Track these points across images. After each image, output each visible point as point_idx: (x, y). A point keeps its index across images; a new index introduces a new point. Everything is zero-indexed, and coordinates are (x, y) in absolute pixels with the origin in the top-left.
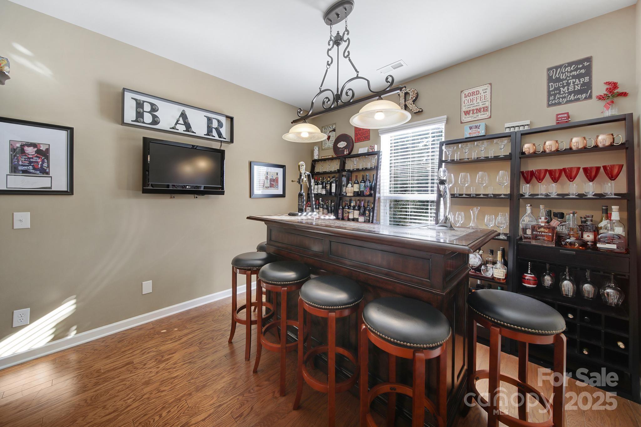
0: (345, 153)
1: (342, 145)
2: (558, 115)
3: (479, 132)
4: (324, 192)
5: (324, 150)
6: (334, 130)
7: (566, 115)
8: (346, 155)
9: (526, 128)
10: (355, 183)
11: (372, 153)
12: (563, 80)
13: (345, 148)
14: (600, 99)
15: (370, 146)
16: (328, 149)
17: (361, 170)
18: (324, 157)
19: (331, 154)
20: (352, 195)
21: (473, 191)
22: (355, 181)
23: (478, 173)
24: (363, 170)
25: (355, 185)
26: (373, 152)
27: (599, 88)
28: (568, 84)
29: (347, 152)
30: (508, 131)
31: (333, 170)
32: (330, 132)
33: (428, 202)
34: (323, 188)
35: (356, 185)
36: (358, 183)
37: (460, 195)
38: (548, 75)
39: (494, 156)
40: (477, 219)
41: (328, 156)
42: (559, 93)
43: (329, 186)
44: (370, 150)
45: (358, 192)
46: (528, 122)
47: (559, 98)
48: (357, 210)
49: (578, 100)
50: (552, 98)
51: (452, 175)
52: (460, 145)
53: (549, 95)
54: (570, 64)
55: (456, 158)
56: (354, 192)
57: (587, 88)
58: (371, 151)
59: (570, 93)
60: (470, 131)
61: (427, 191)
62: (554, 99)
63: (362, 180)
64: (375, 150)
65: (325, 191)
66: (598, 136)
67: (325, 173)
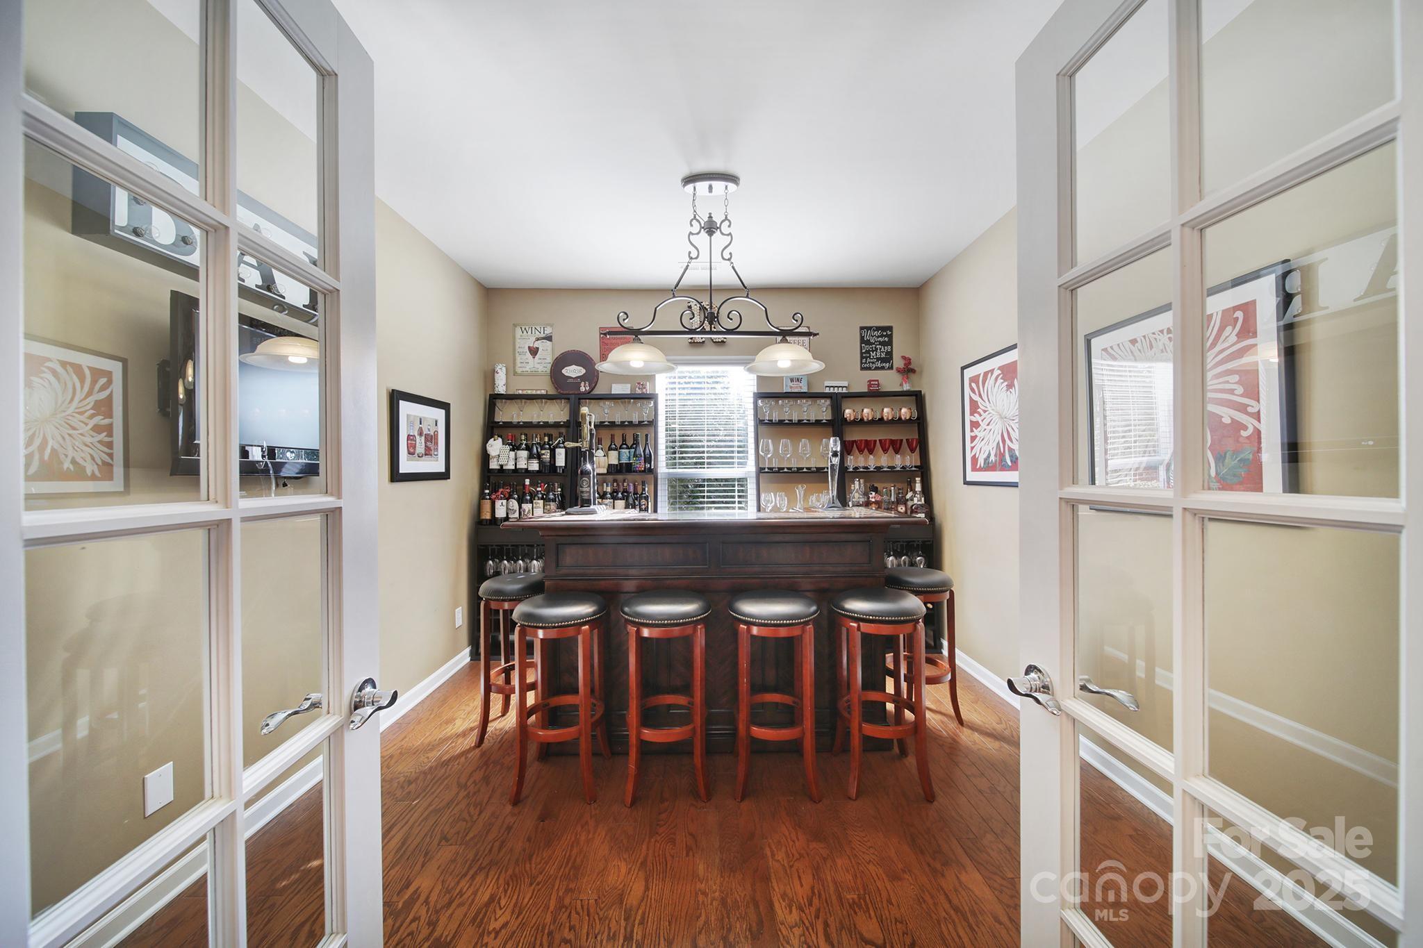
0: (582, 389)
1: (573, 371)
2: (870, 381)
3: (801, 387)
4: (535, 466)
5: (520, 375)
6: (549, 338)
7: (877, 383)
8: (584, 393)
9: (845, 390)
10: (610, 449)
11: (644, 396)
12: (872, 344)
13: (582, 378)
14: (899, 371)
15: (638, 383)
16: (534, 374)
17: (619, 425)
18: (523, 390)
19: (543, 386)
20: (605, 471)
21: (794, 464)
22: (611, 444)
23: (801, 441)
24: (622, 424)
25: (610, 452)
26: (643, 394)
27: (898, 362)
28: (876, 350)
29: (588, 388)
30: (827, 390)
31: (551, 420)
32: (538, 339)
33: (733, 480)
34: (531, 457)
35: (612, 452)
36: (616, 449)
37: (780, 469)
38: (861, 334)
39: (816, 420)
40: (803, 500)
41: (537, 390)
42: (869, 357)
43: (549, 454)
44: (637, 389)
45: (617, 465)
46: (846, 384)
47: (869, 363)
48: (621, 499)
49: (883, 368)
50: (864, 361)
51: (770, 441)
52: (780, 401)
53: (862, 358)
54: (878, 328)
55: (775, 418)
56: (610, 466)
57: (888, 358)
58: (639, 391)
59: (878, 359)
60: (791, 384)
61: (733, 463)
62: (866, 363)
63: (623, 444)
64: (647, 390)
65: (538, 465)
66: (901, 409)
67: (528, 425)
